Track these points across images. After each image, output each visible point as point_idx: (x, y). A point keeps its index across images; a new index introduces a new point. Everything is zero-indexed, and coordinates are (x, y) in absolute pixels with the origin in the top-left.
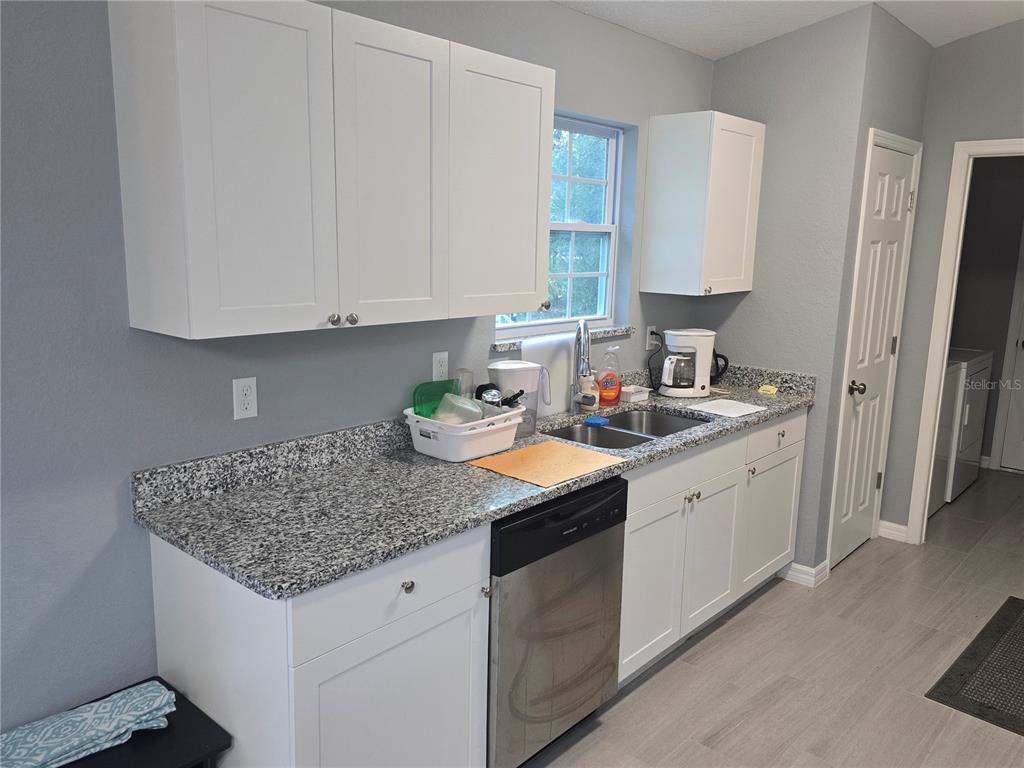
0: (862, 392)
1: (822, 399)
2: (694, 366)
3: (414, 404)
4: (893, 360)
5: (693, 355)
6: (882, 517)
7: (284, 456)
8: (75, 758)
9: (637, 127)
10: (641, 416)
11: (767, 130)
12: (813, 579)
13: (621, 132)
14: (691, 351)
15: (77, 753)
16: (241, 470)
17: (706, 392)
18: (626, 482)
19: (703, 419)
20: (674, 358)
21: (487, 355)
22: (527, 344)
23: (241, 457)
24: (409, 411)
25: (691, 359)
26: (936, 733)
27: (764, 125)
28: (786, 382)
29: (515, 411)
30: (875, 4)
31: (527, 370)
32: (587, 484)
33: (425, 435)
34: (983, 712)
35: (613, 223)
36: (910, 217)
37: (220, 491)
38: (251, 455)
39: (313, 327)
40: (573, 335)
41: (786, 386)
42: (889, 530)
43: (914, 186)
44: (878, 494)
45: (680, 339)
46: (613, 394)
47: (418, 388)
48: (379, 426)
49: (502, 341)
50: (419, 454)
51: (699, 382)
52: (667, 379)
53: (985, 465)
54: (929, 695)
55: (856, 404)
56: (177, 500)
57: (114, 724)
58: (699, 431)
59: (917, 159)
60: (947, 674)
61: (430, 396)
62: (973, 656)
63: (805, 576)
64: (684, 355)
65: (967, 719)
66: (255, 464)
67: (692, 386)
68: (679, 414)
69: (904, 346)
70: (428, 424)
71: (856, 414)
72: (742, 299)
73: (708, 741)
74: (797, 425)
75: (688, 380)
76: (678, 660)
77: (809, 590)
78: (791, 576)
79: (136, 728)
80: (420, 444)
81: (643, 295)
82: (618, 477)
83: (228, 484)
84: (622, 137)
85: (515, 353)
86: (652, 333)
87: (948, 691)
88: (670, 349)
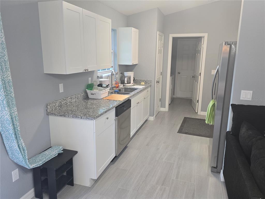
0: (158, 82)
1: (153, 84)
2: (130, 79)
3: (87, 89)
4: (161, 76)
5: (130, 77)
6: (161, 107)
7: (69, 100)
8: (50, 159)
9: (116, 30)
10: (123, 90)
11: (139, 31)
12: (153, 119)
13: (113, 31)
14: (130, 76)
15: (50, 158)
16: (63, 103)
17: (133, 85)
18: (131, 100)
19: (136, 89)
20: (127, 78)
21: (97, 78)
22: (104, 75)
23: (62, 100)
24: (87, 90)
25: (129, 78)
26: (180, 137)
27: (138, 30)
28: (146, 81)
29: (108, 89)
30: (158, 8)
31: (106, 80)
32: (126, 100)
33: (92, 94)
34: (186, 133)
35: (112, 50)
36: (163, 48)
37: (60, 107)
38: (64, 100)
39: (82, 72)
40: (111, 73)
41: (146, 82)
42: (162, 109)
43: (163, 43)
44: (160, 103)
45: (127, 74)
46: (117, 86)
47: (88, 85)
48: (82, 93)
49: (99, 75)
50: (90, 98)
51: (131, 83)
52: (126, 82)
53: (174, 97)
54: (177, 133)
55: (157, 85)
56: (54, 109)
57: (55, 152)
58: (136, 91)
59: (163, 37)
60: (179, 130)
61: (90, 87)
62: (182, 126)
63: (152, 119)
64: (128, 77)
65: (184, 135)
66: (64, 101)
67: (130, 83)
68: (130, 89)
69: (163, 74)
70: (92, 92)
71: (157, 87)
72: (136, 65)
73: (147, 145)
74: (149, 89)
75: (129, 82)
76: (136, 135)
77: (153, 121)
78: (149, 119)
79: (58, 153)
80: (90, 96)
81: (119, 65)
82: (129, 99)
83: (61, 106)
84: (113, 32)
85: (102, 78)
86: (121, 73)
87: (180, 131)
88: (125, 76)
